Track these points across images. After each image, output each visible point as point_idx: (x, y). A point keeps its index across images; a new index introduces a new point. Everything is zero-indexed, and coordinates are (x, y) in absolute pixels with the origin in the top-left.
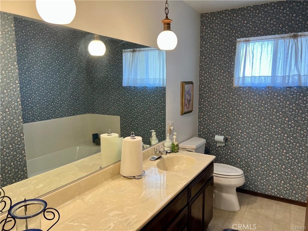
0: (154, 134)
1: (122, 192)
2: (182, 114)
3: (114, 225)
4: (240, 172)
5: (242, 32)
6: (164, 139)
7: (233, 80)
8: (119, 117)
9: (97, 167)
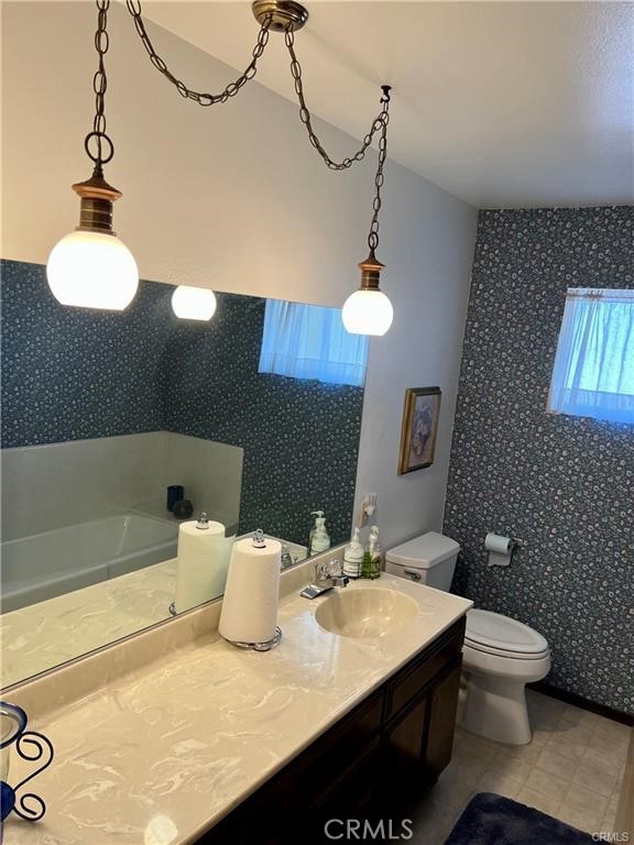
0: (320, 521)
1: (215, 684)
2: (402, 473)
3: (182, 780)
4: (539, 643)
5: (584, 272)
6: (347, 538)
7: (546, 394)
8: (242, 449)
9: (164, 602)
